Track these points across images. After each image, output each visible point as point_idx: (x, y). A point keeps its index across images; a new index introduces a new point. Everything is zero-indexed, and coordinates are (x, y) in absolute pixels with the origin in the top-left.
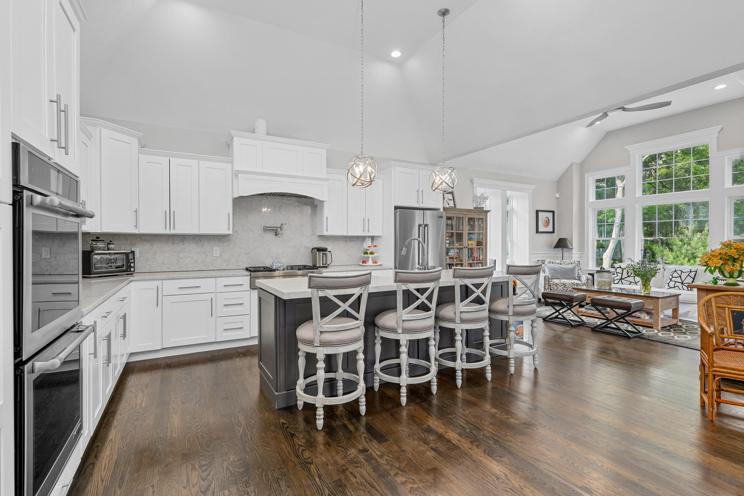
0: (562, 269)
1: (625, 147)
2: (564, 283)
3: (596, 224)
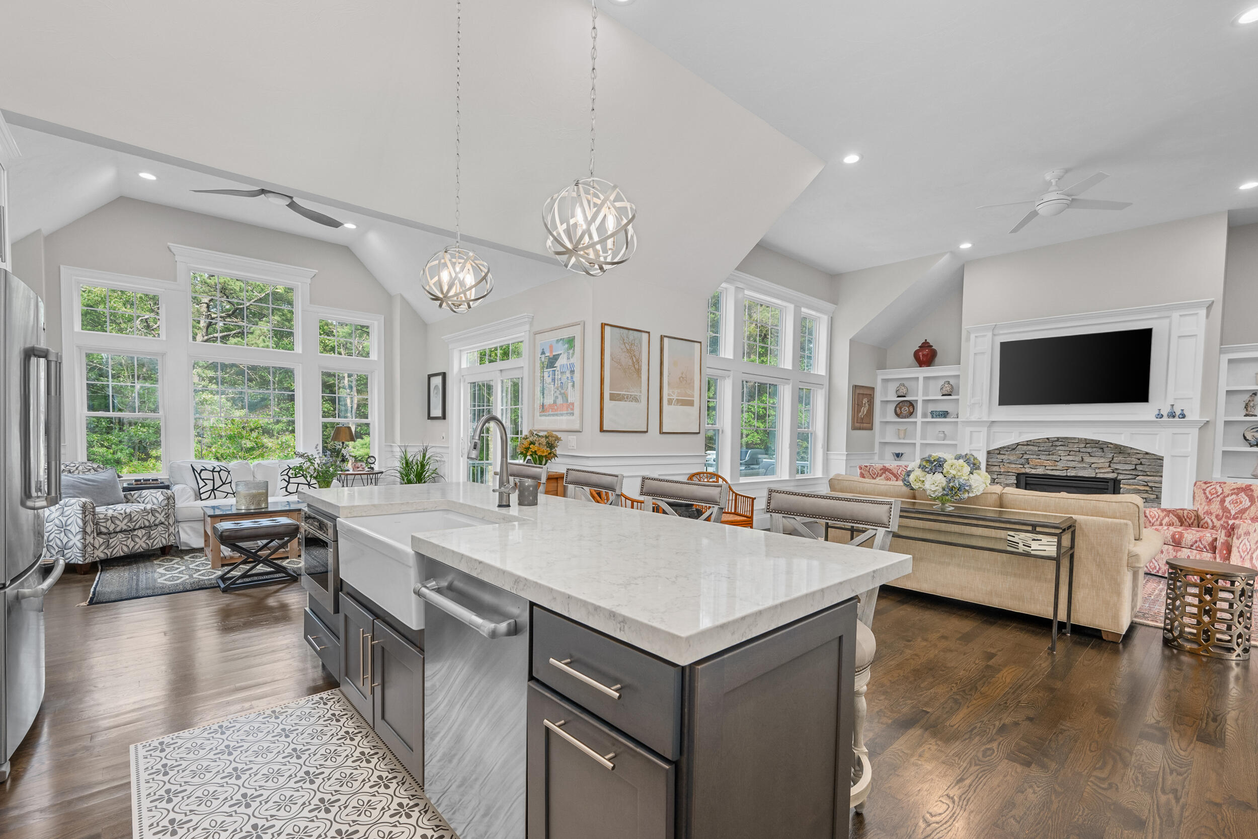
2: (128, 511)
3: (85, 382)
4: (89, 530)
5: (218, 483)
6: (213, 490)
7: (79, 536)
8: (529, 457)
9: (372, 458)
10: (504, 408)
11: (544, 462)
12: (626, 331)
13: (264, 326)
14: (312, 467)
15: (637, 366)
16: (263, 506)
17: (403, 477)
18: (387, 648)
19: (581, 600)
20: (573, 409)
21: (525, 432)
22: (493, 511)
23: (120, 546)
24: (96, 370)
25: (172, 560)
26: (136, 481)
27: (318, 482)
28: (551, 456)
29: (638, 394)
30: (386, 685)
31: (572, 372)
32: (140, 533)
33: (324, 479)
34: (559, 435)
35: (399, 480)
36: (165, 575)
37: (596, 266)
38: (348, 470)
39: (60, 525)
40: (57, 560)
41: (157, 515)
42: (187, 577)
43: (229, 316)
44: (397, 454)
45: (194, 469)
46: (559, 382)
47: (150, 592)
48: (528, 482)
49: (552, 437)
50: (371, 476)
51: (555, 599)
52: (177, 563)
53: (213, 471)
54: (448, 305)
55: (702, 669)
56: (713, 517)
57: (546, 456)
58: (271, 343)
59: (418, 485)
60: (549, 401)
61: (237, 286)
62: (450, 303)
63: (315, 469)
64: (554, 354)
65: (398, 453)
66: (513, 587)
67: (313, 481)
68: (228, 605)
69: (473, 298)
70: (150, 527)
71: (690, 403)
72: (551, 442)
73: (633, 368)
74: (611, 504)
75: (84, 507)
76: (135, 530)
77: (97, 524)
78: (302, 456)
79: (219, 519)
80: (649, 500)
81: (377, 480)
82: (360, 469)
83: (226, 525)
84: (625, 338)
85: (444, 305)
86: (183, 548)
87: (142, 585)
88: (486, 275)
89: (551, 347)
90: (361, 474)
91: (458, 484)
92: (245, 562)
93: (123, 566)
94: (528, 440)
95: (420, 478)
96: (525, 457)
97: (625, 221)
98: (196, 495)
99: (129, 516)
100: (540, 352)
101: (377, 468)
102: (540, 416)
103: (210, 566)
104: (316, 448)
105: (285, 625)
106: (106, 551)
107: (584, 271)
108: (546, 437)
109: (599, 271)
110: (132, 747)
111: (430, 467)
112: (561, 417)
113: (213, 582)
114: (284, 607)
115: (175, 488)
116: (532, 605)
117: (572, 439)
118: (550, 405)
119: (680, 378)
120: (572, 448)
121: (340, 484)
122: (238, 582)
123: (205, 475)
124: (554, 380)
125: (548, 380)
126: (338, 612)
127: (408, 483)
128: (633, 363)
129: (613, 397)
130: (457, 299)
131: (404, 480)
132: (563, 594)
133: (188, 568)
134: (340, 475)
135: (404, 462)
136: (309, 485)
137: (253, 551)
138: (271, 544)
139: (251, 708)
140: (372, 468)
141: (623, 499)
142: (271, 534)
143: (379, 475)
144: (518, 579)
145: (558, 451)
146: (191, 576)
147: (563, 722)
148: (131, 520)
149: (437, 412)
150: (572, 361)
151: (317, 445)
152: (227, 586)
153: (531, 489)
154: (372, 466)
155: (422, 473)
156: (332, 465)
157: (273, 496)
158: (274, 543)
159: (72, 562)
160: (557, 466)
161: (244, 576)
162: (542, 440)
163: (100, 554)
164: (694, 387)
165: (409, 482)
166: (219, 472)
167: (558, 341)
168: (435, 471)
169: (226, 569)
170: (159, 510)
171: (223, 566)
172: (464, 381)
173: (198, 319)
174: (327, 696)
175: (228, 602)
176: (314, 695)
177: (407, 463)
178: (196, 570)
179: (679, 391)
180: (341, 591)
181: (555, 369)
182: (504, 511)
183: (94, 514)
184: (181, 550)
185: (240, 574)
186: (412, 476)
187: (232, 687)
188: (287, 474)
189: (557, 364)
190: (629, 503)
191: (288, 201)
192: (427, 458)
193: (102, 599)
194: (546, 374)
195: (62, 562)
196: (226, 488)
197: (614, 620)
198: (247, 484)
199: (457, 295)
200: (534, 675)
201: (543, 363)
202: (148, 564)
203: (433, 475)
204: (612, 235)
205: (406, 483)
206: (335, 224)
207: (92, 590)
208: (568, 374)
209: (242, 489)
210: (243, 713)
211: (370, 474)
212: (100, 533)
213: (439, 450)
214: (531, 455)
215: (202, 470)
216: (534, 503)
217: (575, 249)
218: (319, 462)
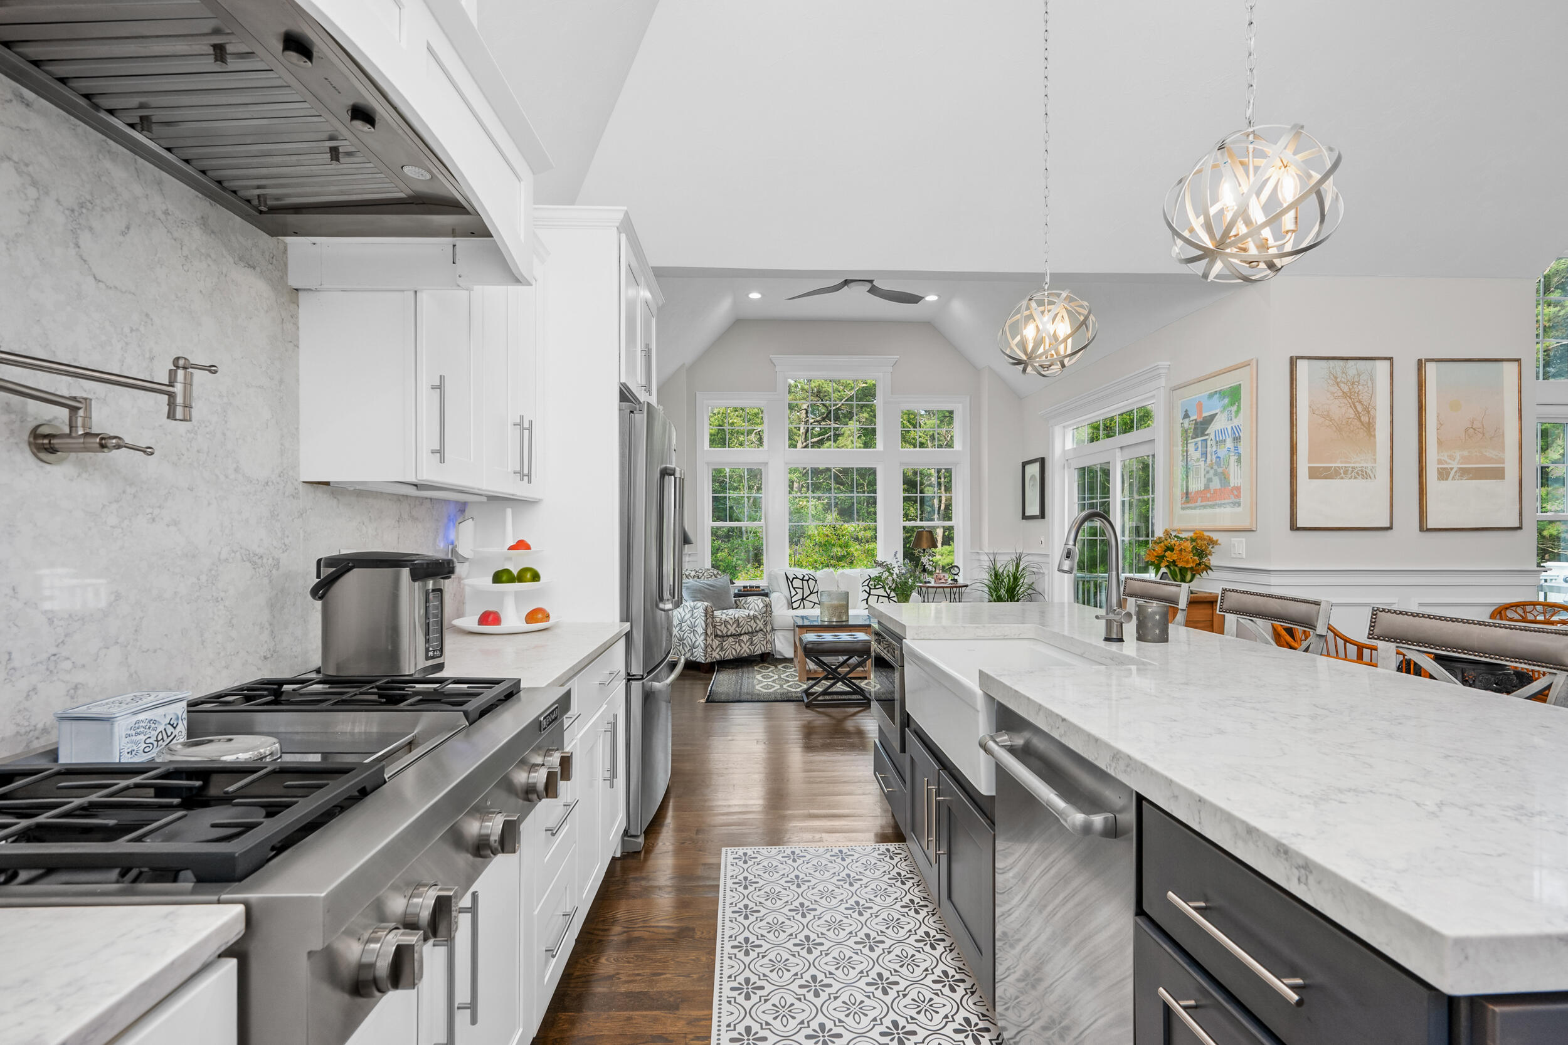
0: (711, 588)
1: (771, 356)
2: (736, 616)
3: (711, 495)
4: (709, 633)
5: (807, 592)
6: (803, 599)
7: (703, 637)
8: (1163, 570)
9: (956, 569)
10: (1127, 499)
11: (1189, 577)
12: (1341, 363)
13: (853, 426)
14: (890, 578)
15: (1365, 419)
16: (844, 619)
17: (991, 592)
18: (954, 810)
19: (1222, 811)
20: (1238, 496)
21: (1159, 533)
22: (1096, 646)
23: (732, 650)
24: (720, 482)
25: (768, 668)
26: (744, 587)
27: (897, 594)
28: (1201, 567)
29: (1369, 465)
30: (954, 857)
31: (1237, 439)
32: (745, 638)
33: (902, 592)
34: (1215, 536)
35: (987, 596)
36: (762, 682)
37: (1262, 265)
38: (929, 582)
39: (690, 626)
40: (679, 659)
41: (729, 626)
42: (779, 687)
43: (823, 419)
44: (984, 563)
45: (787, 578)
46: (1214, 457)
47: (749, 697)
48: (1154, 607)
49: (1203, 539)
50: (955, 589)
51: (1176, 797)
52: (772, 671)
53: (803, 580)
54: (1035, 369)
55: (1504, 1015)
56: (1553, 694)
57: (1192, 569)
58: (859, 444)
59: (1010, 603)
60: (1196, 486)
61: (828, 388)
62: (1037, 365)
63: (893, 580)
64: (1205, 415)
65: (987, 563)
66: (1110, 765)
67: (893, 594)
68: (810, 722)
69: (1069, 352)
70: (752, 633)
71: (1498, 474)
72: (1201, 546)
73: (1356, 422)
74: (1306, 650)
75: (706, 610)
76: (741, 635)
77: (714, 627)
78: (881, 565)
79: (805, 630)
80: (1387, 650)
81: (961, 594)
82: (943, 581)
83: (810, 637)
84: (1339, 375)
85: (1029, 369)
86: (778, 657)
87: (745, 690)
88: (1086, 318)
89: (1200, 406)
90: (943, 587)
91: (1063, 604)
92: (826, 678)
93: (733, 668)
94: (1162, 544)
95: (1012, 595)
96: (1158, 569)
97: (1317, 176)
98: (788, 603)
99: (737, 621)
100: (1181, 415)
101: (961, 581)
102: (1183, 509)
103: (797, 678)
104: (895, 555)
105: (858, 755)
106: (750, 647)
107: (1240, 278)
108: (1193, 540)
109: (1269, 272)
110: (724, 849)
111: (1026, 580)
112: (1222, 510)
113: (799, 695)
114: (860, 733)
115: (773, 596)
116: (1140, 799)
117: (1239, 543)
118: (1197, 492)
119: (1466, 430)
120: (1239, 556)
121: (920, 599)
122: (819, 698)
123: (797, 583)
124: (1205, 454)
125: (1195, 454)
126: (905, 752)
127: (998, 601)
128: (1357, 413)
129: (1314, 474)
130: (1046, 358)
131: (992, 596)
132: (1190, 794)
133: (780, 678)
134: (921, 587)
135: (993, 573)
136: (889, 597)
137: (833, 667)
138: (851, 661)
139: (820, 841)
140: (956, 581)
141: (1340, 642)
142: (849, 651)
143: (964, 588)
144: (1117, 753)
145: (1213, 561)
146: (781, 686)
147: (1192, 1003)
148: (738, 626)
149: (1033, 509)
150: (1236, 422)
151: (896, 552)
152: (809, 701)
153: (1157, 617)
154: (956, 577)
155: (1015, 588)
156: (911, 577)
157: (854, 608)
158: (854, 660)
159: (698, 660)
160: (1209, 584)
161: (825, 693)
162: (1185, 544)
163: (716, 656)
164: (1503, 443)
165: (999, 599)
166: (808, 581)
167: (1211, 396)
168: (1030, 587)
169: (811, 682)
170: (759, 617)
171: (808, 679)
172: (1069, 468)
173: (798, 426)
174: (894, 849)
175: (811, 719)
176: (881, 844)
177: (996, 575)
178: (786, 680)
179: (1466, 453)
180: (908, 726)
181: (1207, 437)
182: (1114, 647)
183: (713, 617)
184: (777, 659)
185: (821, 690)
186: (1003, 592)
187: (806, 812)
188: (868, 585)
189: (1211, 430)
190: (1352, 650)
191: (868, 286)
192: (1021, 568)
193: (716, 698)
194: (1191, 447)
195: (683, 660)
196: (813, 598)
197: (1286, 860)
198: (830, 594)
199: (1045, 352)
200: (1146, 907)
201: (1186, 431)
202: (750, 669)
203: (1029, 591)
204: (1294, 205)
205: (995, 601)
206: (914, 299)
207: (709, 689)
208: (1229, 444)
209: (825, 599)
210: (813, 845)
211: (953, 587)
212: (716, 636)
213: (1036, 559)
214: (1168, 567)
215: (794, 578)
216: (1164, 638)
217: (1221, 244)
218: (898, 573)
